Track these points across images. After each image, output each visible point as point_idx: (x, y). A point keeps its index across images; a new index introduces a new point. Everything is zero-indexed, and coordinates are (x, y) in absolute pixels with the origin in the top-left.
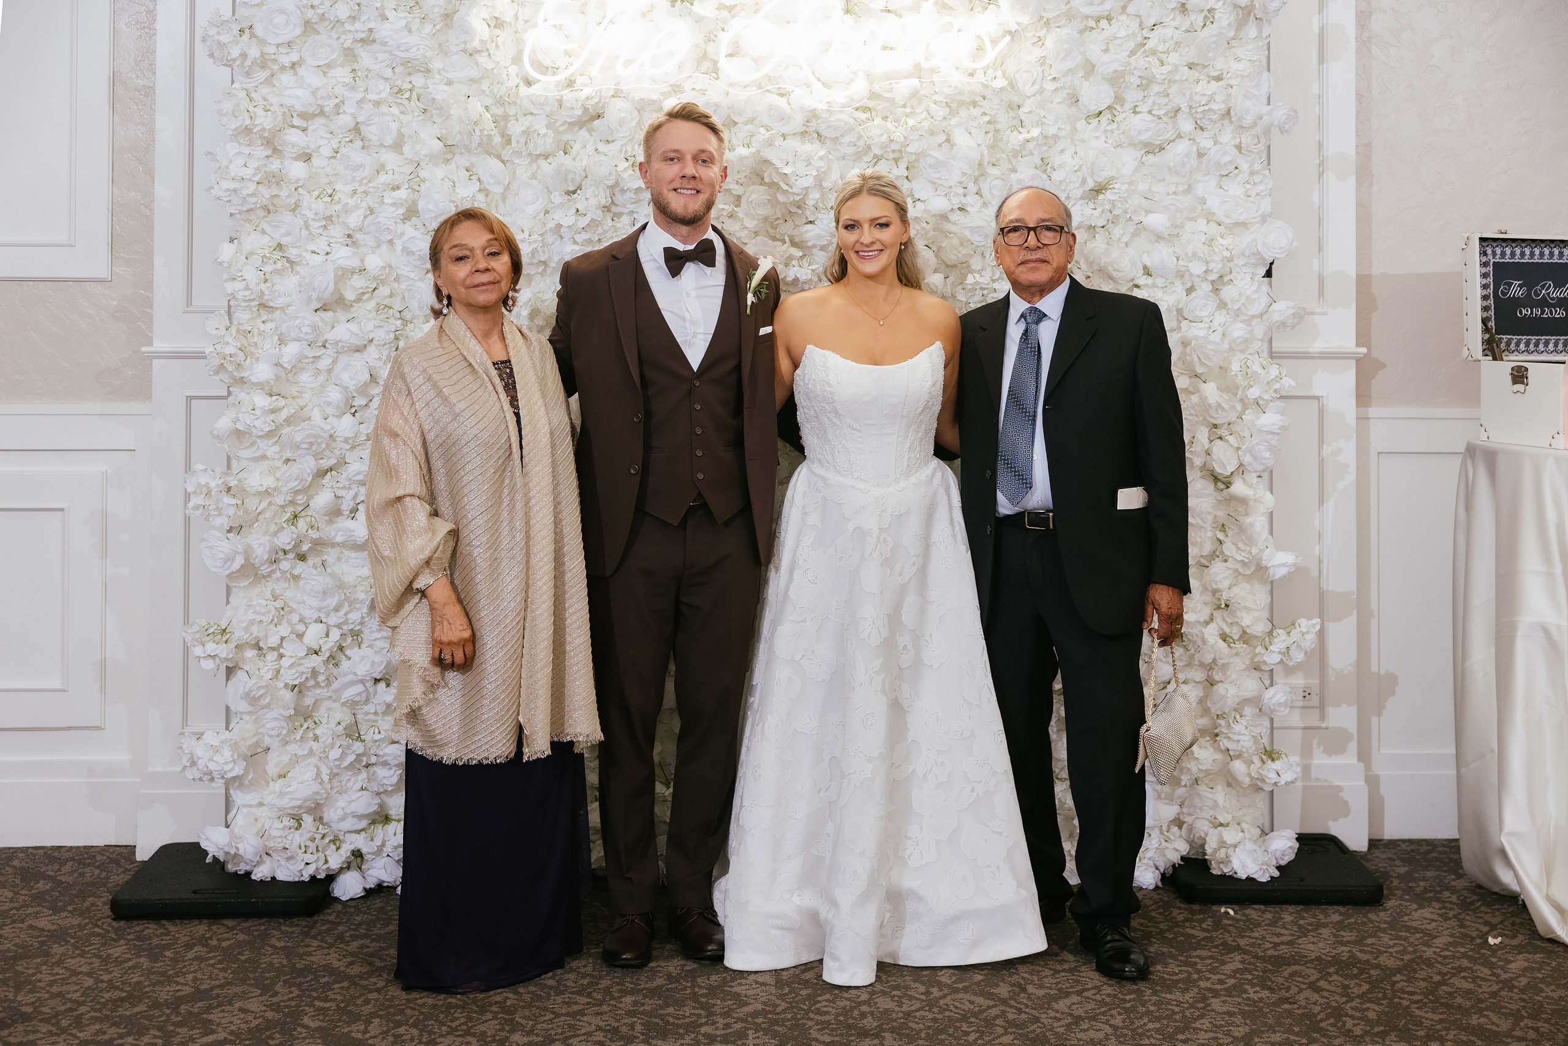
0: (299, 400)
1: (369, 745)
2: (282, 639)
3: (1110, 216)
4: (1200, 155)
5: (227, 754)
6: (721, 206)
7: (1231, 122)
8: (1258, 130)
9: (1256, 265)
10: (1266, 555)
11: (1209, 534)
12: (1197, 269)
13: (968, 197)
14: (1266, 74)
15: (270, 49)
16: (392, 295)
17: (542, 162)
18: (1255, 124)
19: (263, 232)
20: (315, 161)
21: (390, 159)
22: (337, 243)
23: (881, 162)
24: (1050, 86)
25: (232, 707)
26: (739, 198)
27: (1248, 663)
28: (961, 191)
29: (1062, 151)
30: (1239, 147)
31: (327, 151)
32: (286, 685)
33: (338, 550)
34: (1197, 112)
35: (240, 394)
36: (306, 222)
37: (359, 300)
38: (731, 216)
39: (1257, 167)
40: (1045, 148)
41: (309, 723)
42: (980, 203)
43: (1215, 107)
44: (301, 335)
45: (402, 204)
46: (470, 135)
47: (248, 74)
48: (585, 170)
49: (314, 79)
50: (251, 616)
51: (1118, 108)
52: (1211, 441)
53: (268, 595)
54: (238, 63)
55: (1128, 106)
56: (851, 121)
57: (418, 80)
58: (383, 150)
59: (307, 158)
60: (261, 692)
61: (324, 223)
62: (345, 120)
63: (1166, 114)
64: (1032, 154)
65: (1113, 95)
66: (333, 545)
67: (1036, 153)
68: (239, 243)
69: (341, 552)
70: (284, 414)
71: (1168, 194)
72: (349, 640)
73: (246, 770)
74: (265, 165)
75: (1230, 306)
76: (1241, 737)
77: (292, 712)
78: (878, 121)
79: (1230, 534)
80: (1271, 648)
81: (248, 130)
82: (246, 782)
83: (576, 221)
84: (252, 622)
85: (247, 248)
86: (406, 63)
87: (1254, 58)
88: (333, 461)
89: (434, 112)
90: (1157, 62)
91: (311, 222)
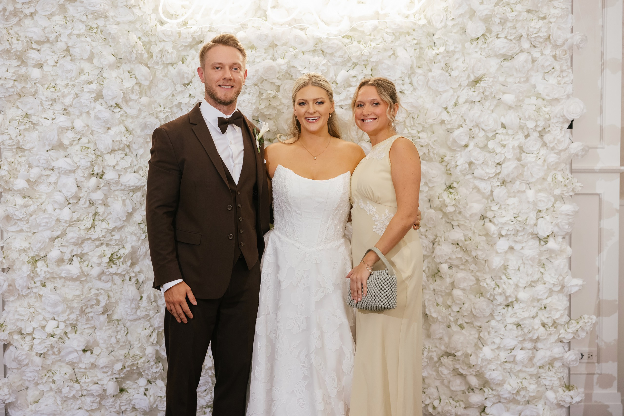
0: (39, 200)
1: (83, 385)
2: (34, 329)
3: (482, 96)
4: (534, 61)
5: (6, 390)
6: (269, 92)
7: (550, 43)
8: (565, 47)
9: (563, 123)
10: (566, 280)
11: (537, 269)
12: (531, 125)
13: (405, 86)
14: (570, 15)
15: (19, 6)
16: (89, 142)
17: (170, 68)
18: (564, 44)
19: (18, 107)
20: (45, 68)
21: (86, 66)
22: (58, 113)
23: (357, 67)
24: (450, 23)
25: (8, 366)
26: (279, 87)
27: (556, 337)
28: (401, 82)
29: (457, 59)
30: (555, 57)
31: (51, 62)
32: (37, 353)
33: (63, 280)
34: (531, 38)
35: (7, 196)
36: (41, 102)
37: (71, 145)
38: (275, 97)
39: (565, 67)
40: (447, 58)
41: (50, 374)
42: (411, 89)
43: (541, 34)
44: (40, 164)
45: (93, 92)
46: (131, 53)
47: (7, 20)
48: (194, 72)
49: (43, 22)
50: (17, 317)
51: (488, 35)
52: (537, 219)
53: (26, 305)
54: (2, 13)
55: (493, 34)
56: (340, 44)
57: (101, 22)
58: (82, 61)
59: (40, 66)
60: (24, 357)
61: (51, 102)
62: (61, 45)
63: (514, 38)
64: (440, 62)
65: (485, 28)
66: (61, 278)
67: (442, 61)
68: (5, 114)
69: (65, 282)
70: (32, 208)
71: (515, 83)
72: (70, 328)
73: (17, 398)
74: (18, 71)
75: (548, 145)
76: (553, 379)
77: (41, 368)
78: (355, 43)
79: (547, 269)
80: (568, 330)
81: (8, 51)
82: (17, 405)
83: (190, 101)
84: (18, 320)
85: (10, 116)
86: (93, 13)
87: (564, 7)
88: (59, 233)
89: (110, 40)
90: (510, 10)
91: (44, 102)
